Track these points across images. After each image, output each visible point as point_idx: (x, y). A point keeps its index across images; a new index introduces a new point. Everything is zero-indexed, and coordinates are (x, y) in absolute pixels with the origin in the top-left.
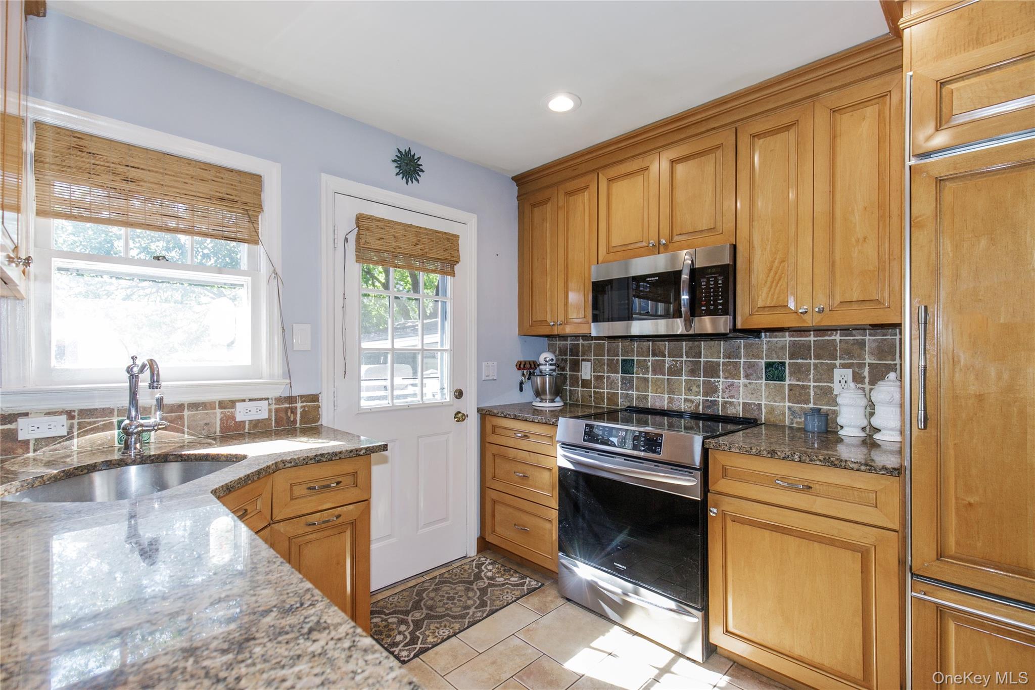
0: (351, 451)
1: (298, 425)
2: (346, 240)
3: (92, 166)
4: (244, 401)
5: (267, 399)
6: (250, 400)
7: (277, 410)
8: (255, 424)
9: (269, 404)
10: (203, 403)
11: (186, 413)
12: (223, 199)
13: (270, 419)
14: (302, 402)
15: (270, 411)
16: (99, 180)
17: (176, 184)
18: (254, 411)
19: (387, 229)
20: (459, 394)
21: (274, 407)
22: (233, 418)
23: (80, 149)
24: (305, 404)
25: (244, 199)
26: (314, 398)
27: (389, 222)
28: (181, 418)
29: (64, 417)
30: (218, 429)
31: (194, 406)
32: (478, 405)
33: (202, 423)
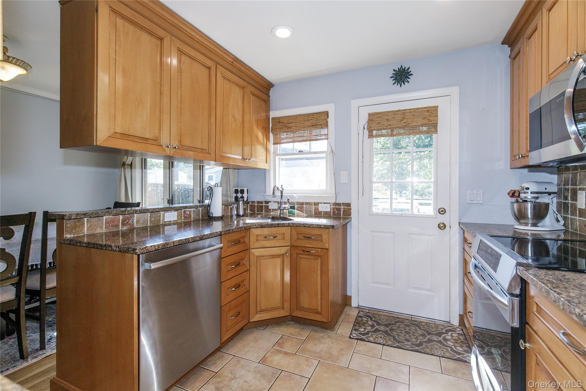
0: (318, 225)
1: (342, 216)
2: (364, 128)
3: (281, 126)
4: (322, 203)
5: (330, 203)
6: (324, 203)
7: (333, 209)
8: (326, 213)
9: (330, 206)
10: (309, 203)
11: (304, 206)
12: (313, 125)
13: (330, 212)
14: (343, 206)
15: (331, 208)
16: (283, 130)
17: (300, 125)
18: (325, 208)
19: (383, 117)
20: (442, 211)
21: (332, 207)
22: (318, 209)
23: (279, 122)
24: (345, 207)
25: (321, 123)
26: (349, 205)
27: (384, 113)
28: (303, 207)
29: (277, 203)
30: (313, 213)
31: (307, 203)
32: (459, 220)
33: (309, 210)
